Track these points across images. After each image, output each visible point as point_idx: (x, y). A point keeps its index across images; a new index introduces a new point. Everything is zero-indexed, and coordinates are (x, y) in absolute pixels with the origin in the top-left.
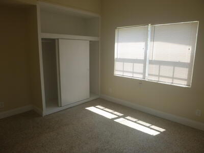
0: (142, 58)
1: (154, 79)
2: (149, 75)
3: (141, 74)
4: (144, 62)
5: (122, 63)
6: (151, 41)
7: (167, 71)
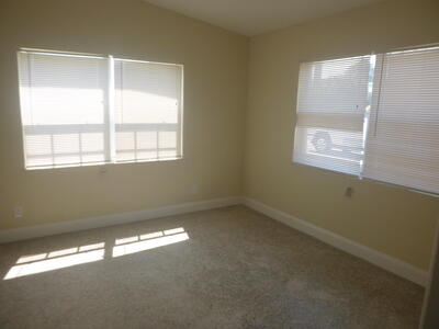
0: (100, 121)
1: (128, 158)
2: (117, 152)
3: (101, 152)
4: (105, 128)
5: (48, 137)
6: (116, 87)
7: (147, 140)
